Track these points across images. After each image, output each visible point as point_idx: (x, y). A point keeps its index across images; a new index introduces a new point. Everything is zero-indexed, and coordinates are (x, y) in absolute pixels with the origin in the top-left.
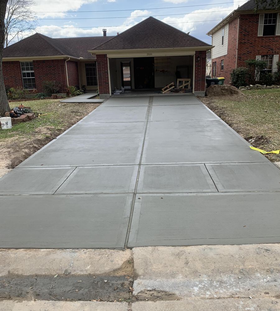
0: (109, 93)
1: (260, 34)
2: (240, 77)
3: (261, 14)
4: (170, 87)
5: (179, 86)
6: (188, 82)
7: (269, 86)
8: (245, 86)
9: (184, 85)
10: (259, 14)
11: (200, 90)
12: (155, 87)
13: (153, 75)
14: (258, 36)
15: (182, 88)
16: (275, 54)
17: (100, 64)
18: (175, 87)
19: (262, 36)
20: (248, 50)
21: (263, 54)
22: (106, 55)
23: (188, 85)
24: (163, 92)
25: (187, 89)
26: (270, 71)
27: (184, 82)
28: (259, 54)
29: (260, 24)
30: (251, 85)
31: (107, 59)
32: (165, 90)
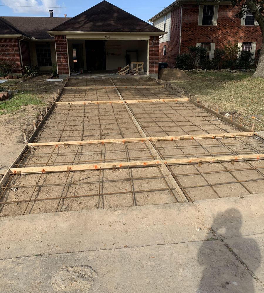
0: (69, 74)
1: (200, 23)
2: (184, 62)
3: (201, 5)
4: (126, 69)
5: (133, 68)
6: (141, 65)
7: (208, 71)
8: (188, 70)
9: (138, 67)
10: (199, 5)
11: (154, 73)
12: (107, 69)
13: (104, 57)
14: (199, 25)
15: (136, 70)
16: (212, 43)
17: (58, 45)
18: (130, 70)
19: (201, 25)
20: (190, 38)
21: (202, 42)
22: (65, 36)
23: (141, 67)
24: (119, 74)
25: (140, 72)
26: (208, 57)
27: (137, 65)
28: (199, 42)
29: (200, 14)
30: (194, 70)
31: (66, 40)
32: (121, 72)
